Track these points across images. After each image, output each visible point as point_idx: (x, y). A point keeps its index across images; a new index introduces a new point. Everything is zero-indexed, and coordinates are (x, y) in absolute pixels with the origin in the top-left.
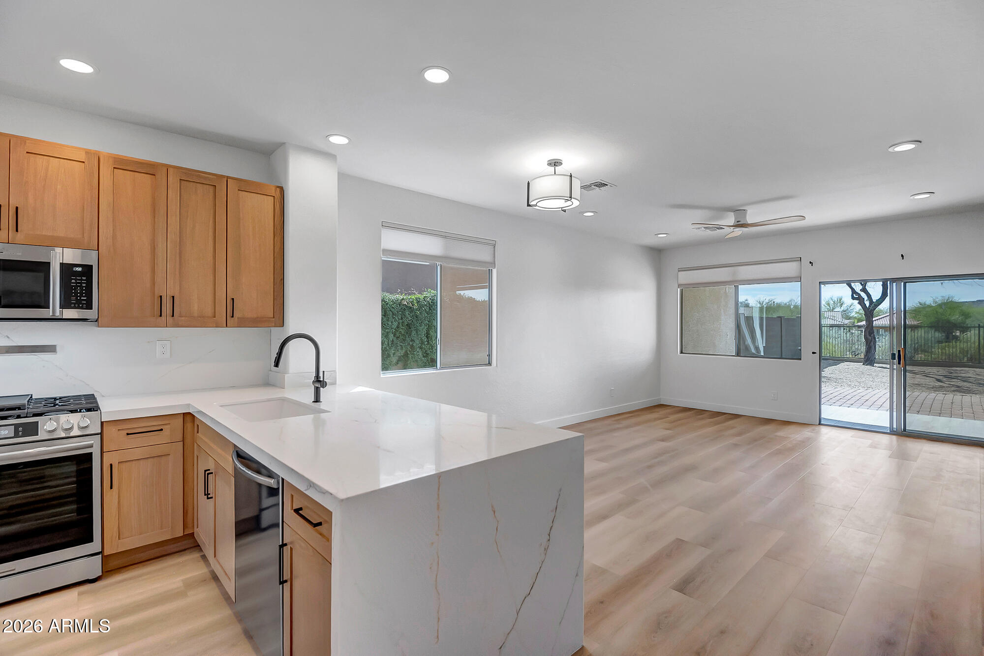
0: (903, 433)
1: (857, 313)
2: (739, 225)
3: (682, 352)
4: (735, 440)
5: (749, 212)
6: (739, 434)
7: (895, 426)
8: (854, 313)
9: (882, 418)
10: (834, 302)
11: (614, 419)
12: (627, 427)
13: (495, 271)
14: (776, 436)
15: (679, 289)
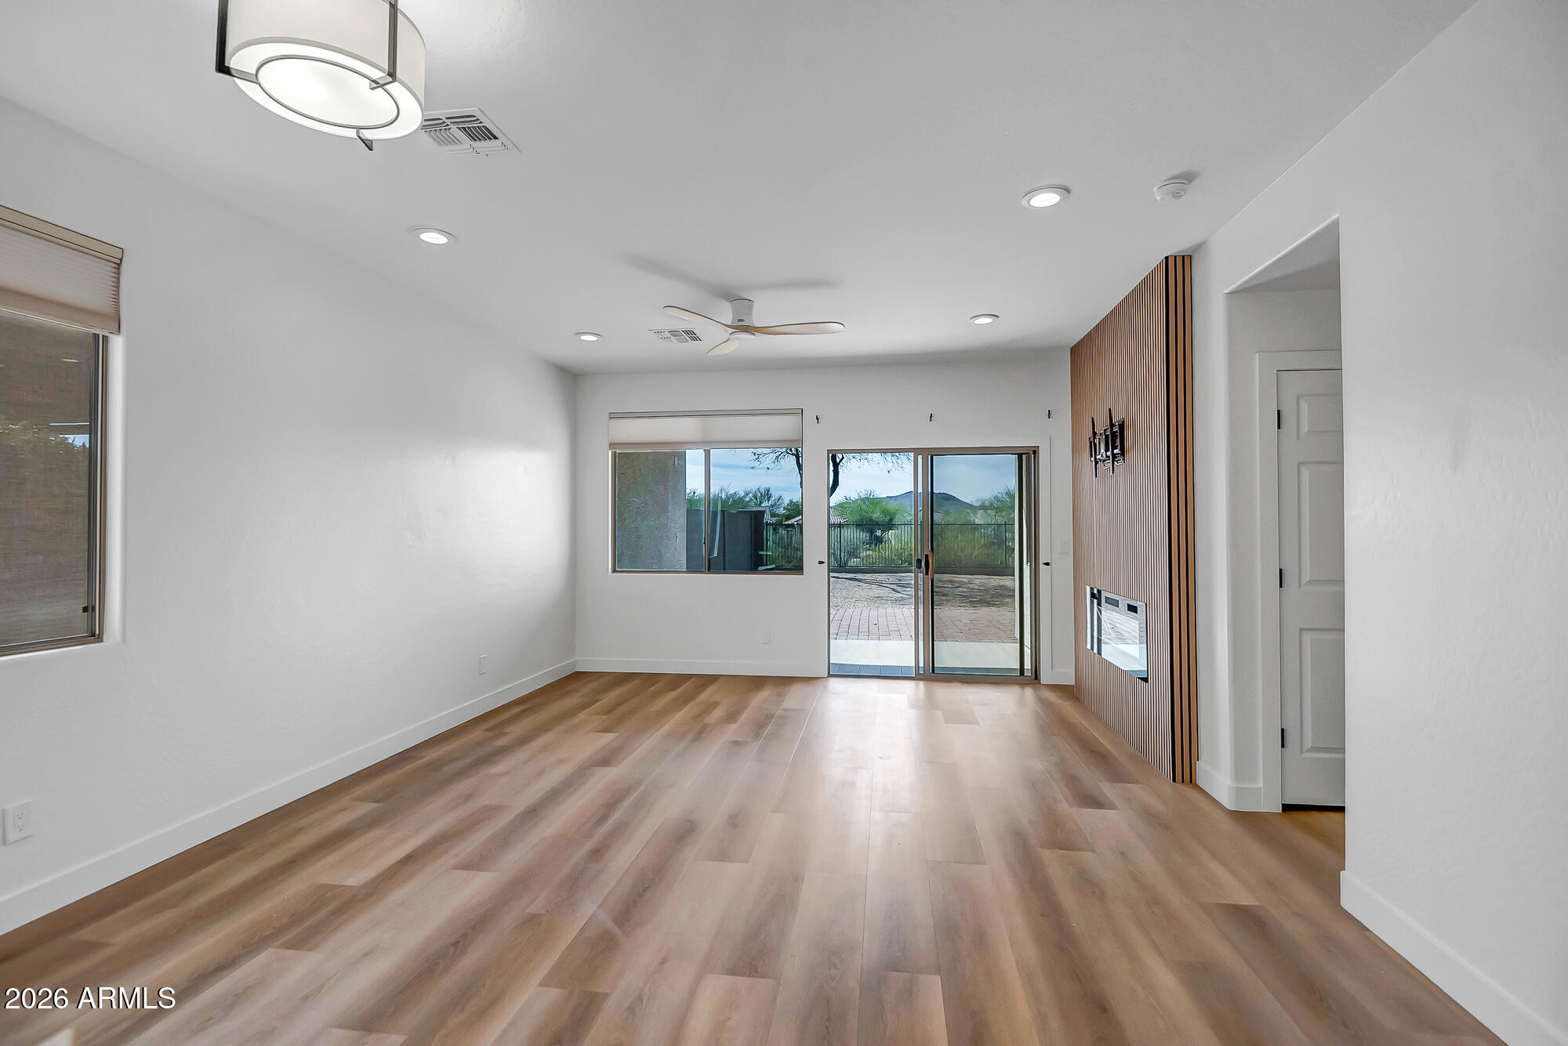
0: (931, 673)
1: (785, 508)
2: (742, 327)
3: (614, 571)
4: (731, 731)
5: (756, 307)
6: (732, 717)
7: (921, 664)
8: (782, 509)
9: (902, 652)
10: (761, 494)
11: (489, 725)
12: (523, 741)
13: (118, 347)
14: (785, 710)
15: (610, 452)
